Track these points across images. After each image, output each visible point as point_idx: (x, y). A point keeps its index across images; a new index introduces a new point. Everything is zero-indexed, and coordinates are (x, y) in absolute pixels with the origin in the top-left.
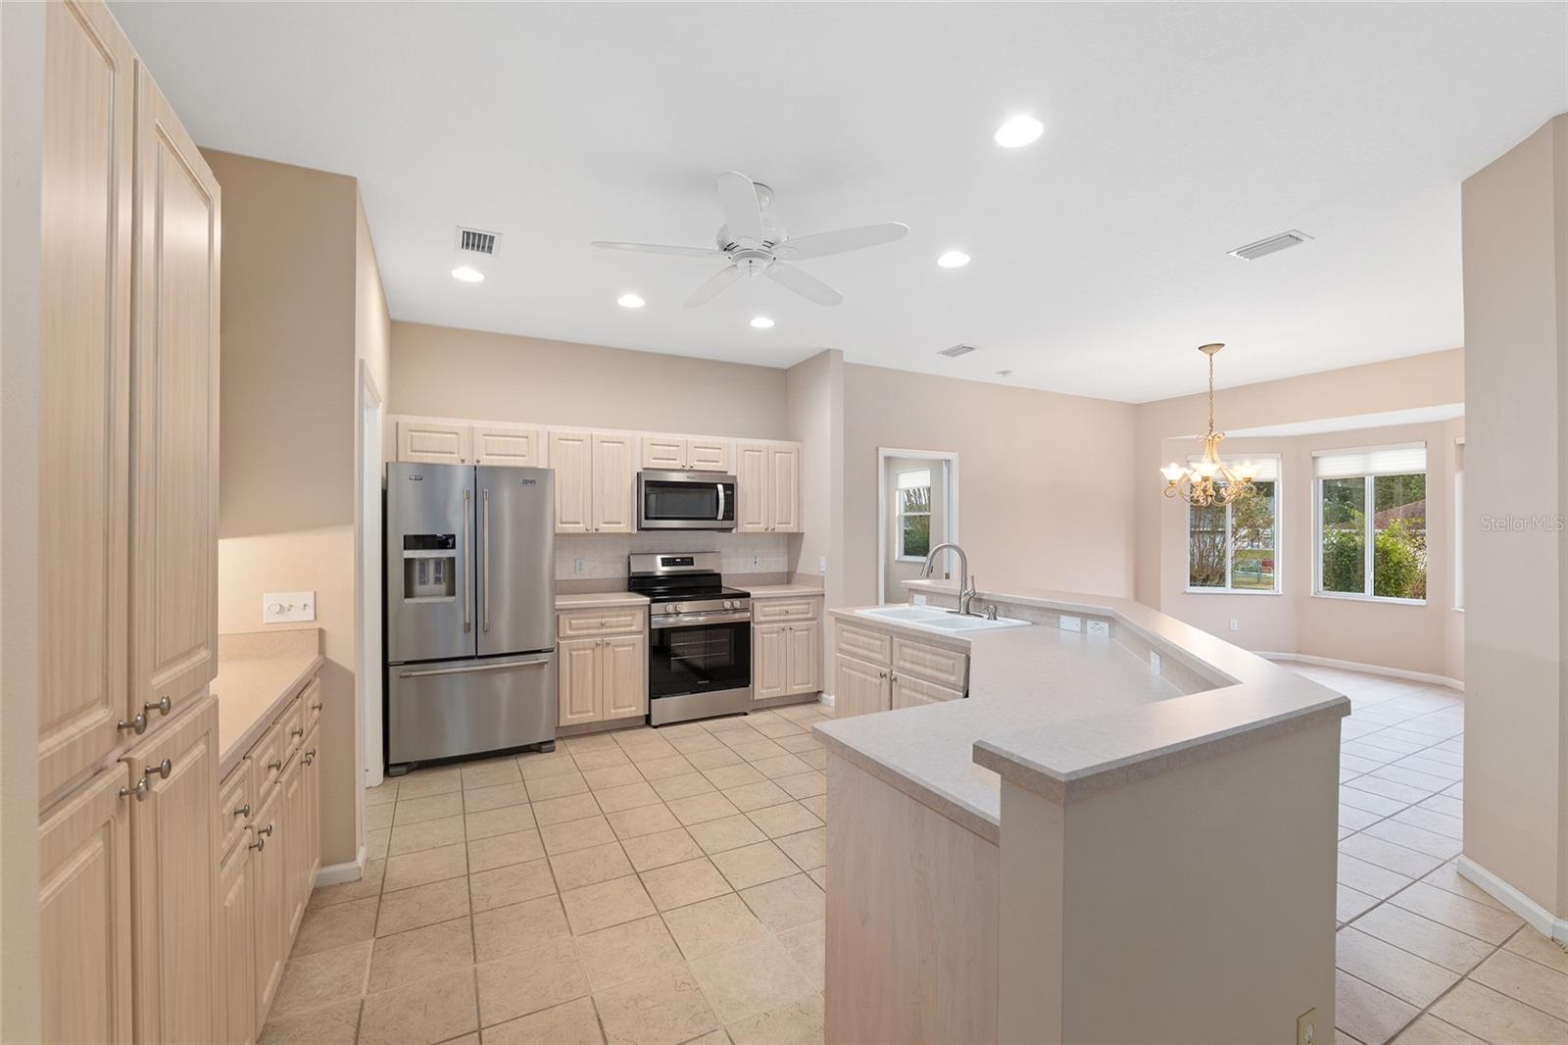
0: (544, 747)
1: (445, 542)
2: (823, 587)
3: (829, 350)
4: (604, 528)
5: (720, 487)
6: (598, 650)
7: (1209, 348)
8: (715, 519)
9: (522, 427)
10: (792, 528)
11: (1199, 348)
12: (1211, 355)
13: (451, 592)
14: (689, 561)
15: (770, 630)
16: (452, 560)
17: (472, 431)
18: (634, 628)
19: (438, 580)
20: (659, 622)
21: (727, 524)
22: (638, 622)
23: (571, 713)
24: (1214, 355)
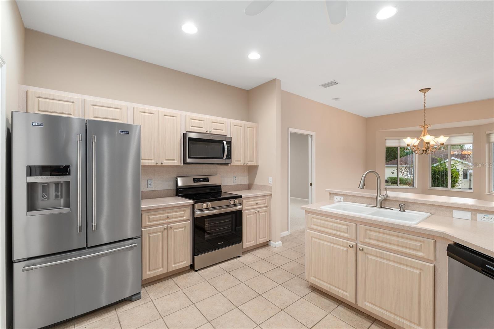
0: (134, 298)
1: (64, 170)
2: (271, 191)
3: (274, 80)
4: (166, 163)
5: (225, 142)
6: (166, 232)
7: (424, 90)
8: (222, 158)
9: (118, 103)
10: (253, 163)
11: (420, 91)
12: (425, 93)
13: (67, 205)
14: (206, 180)
15: (250, 213)
16: (68, 183)
17: (84, 102)
18: (185, 218)
19: (57, 197)
20: (198, 214)
21: (227, 161)
22: (187, 214)
23: (149, 270)
24: (426, 93)
